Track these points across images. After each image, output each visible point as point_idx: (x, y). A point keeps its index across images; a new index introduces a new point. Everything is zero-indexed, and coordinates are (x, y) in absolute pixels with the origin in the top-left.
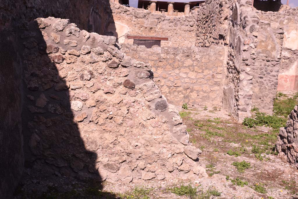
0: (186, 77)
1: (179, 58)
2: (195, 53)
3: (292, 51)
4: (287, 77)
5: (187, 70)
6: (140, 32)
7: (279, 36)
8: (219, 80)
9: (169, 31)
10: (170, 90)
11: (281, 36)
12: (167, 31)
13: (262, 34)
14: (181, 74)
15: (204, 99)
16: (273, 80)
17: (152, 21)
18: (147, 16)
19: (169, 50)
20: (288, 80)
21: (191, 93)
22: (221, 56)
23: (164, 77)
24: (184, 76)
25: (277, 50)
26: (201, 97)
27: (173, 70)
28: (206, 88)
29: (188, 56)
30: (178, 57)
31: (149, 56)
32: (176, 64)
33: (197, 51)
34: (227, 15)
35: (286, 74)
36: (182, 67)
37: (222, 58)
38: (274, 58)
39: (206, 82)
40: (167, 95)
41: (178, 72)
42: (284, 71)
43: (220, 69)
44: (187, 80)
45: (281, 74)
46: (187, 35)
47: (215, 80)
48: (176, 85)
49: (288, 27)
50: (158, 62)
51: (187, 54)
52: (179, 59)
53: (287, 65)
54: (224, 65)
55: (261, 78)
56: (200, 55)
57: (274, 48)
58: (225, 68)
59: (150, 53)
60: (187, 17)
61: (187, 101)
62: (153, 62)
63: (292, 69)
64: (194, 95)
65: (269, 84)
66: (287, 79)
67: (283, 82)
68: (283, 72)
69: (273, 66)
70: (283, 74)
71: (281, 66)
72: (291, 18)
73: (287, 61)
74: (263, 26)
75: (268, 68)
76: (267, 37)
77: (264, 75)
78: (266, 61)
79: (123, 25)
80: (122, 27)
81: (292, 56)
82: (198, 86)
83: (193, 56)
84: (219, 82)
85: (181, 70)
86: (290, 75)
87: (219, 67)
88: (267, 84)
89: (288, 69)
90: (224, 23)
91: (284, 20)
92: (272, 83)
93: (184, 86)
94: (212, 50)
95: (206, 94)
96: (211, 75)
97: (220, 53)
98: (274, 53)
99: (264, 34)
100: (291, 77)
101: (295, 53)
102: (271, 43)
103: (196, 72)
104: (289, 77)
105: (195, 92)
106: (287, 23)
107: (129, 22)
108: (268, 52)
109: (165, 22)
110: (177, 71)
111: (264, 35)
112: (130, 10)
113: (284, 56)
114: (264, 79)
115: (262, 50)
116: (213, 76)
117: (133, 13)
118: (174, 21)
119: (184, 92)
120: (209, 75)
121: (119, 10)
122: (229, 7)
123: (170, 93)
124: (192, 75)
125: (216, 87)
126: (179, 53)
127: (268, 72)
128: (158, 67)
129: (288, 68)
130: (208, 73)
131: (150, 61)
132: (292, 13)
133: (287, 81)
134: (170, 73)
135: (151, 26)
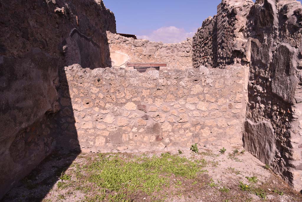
0: (194, 110)
1: (183, 84)
2: (205, 75)
5: (196, 100)
6: (139, 60)
8: (239, 111)
9: (167, 58)
10: (174, 127)
12: (165, 57)
14: (187, 106)
15: (219, 136)
17: (150, 49)
18: (145, 44)
21: (202, 130)
22: (240, 78)
23: (165, 110)
24: (192, 107)
26: (215, 134)
27: (176, 100)
28: (221, 122)
29: (195, 81)
30: (182, 83)
31: (142, 83)
32: (180, 92)
33: (208, 73)
34: (243, 25)
36: (188, 95)
37: (241, 82)
39: (221, 114)
40: (170, 134)
41: (183, 103)
43: (239, 96)
44: (196, 113)
46: (184, 60)
47: (233, 111)
48: (181, 121)
50: (155, 90)
51: (194, 78)
52: (185, 86)
54: (245, 91)
56: (212, 79)
58: (245, 95)
60: (184, 44)
61: (196, 140)
62: (148, 91)
64: (206, 133)
79: (123, 54)
80: (123, 56)
82: (211, 120)
83: (203, 81)
84: (238, 114)
85: (187, 100)
87: (238, 94)
90: (239, 36)
93: (193, 121)
94: (228, 71)
95: (221, 131)
96: (228, 105)
97: (240, 75)
103: (207, 101)
105: (207, 128)
107: (128, 51)
109: (163, 49)
110: (182, 102)
112: (129, 40)
116: (230, 106)
117: (132, 42)
118: (171, 48)
119: (192, 129)
120: (225, 105)
121: (119, 41)
122: (245, 15)
123: (173, 131)
124: (203, 106)
125: (235, 120)
126: (183, 77)
128: (156, 97)
130: (224, 102)
131: (144, 90)
134: (172, 104)
135: (149, 54)
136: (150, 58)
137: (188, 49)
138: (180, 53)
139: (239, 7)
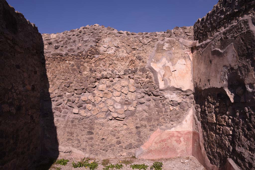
3: (183, 91)
4: (179, 135)
20: (182, 139)
35: (177, 130)
42: (175, 125)
45: (169, 130)
49: (170, 54)
53: (178, 115)
63: (186, 121)
66: (180, 137)
67: (174, 143)
68: (173, 127)
70: (173, 129)
71: (169, 117)
72: (173, 41)
73: (177, 108)
81: (184, 100)
86: (184, 131)
89: (180, 122)
91: (164, 43)
100: (185, 134)
101: (188, 95)
104: (182, 134)
106: (170, 49)
113: (172, 101)
129: (180, 120)
132: (175, 33)
133: (181, 141)
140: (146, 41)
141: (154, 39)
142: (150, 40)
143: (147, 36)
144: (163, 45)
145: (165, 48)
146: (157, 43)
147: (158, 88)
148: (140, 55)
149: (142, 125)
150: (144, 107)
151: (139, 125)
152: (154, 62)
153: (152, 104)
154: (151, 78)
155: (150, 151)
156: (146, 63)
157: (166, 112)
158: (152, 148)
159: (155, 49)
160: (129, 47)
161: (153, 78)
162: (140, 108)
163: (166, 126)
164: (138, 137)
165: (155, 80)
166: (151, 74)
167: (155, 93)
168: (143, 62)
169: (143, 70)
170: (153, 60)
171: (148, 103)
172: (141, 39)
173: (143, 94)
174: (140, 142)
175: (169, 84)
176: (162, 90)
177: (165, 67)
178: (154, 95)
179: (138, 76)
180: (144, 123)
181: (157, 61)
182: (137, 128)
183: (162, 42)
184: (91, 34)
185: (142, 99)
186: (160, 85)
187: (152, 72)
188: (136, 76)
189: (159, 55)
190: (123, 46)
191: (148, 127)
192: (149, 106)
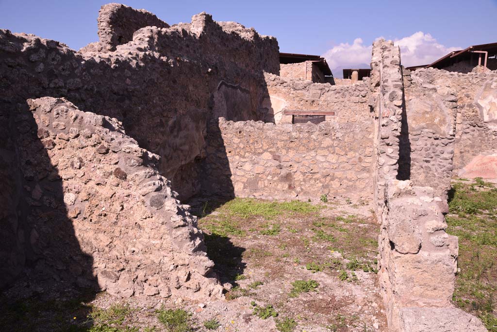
0: (324, 161)
1: (315, 137)
2: (335, 130)
5: (326, 152)
6: (299, 107)
7: (451, 105)
8: (369, 165)
9: (336, 104)
10: (305, 177)
11: (452, 104)
12: (333, 104)
13: (425, 102)
14: (318, 158)
15: (349, 189)
16: (445, 164)
17: (314, 92)
18: (308, 87)
19: (302, 127)
21: (331, 182)
22: (370, 133)
23: (297, 160)
24: (322, 159)
25: (448, 124)
26: (344, 186)
27: (308, 152)
28: (351, 175)
29: (326, 134)
30: (313, 136)
31: (278, 135)
32: (312, 144)
33: (338, 127)
34: (379, 80)
36: (319, 148)
37: (371, 136)
38: (444, 134)
39: (350, 167)
40: (301, 183)
41: (314, 155)
43: (369, 150)
44: (326, 165)
45: (490, 155)
47: (363, 165)
48: (312, 172)
50: (289, 142)
51: (324, 132)
52: (316, 139)
54: (375, 145)
55: (427, 161)
56: (341, 133)
57: (443, 122)
58: (376, 149)
59: (279, 132)
60: (358, 85)
61: (326, 191)
62: (283, 142)
64: (335, 184)
65: (440, 171)
67: (494, 166)
68: (494, 153)
69: (443, 145)
70: (494, 155)
71: (491, 144)
74: (427, 92)
75: (437, 148)
76: (432, 107)
77: (432, 158)
78: (432, 139)
79: (280, 99)
80: (279, 101)
82: (340, 172)
83: (333, 135)
84: (368, 168)
85: (318, 153)
87: (367, 148)
88: (437, 171)
90: (376, 90)
92: (443, 169)
93: (323, 173)
94: (357, 126)
95: (351, 183)
96: (357, 158)
97: (369, 130)
98: (444, 128)
99: (428, 102)
102: (440, 115)
103: (337, 154)
105: (337, 179)
107: (286, 95)
108: (435, 126)
109: (330, 93)
110: (313, 153)
111: (428, 104)
112: (287, 81)
113: (495, 131)
114: (432, 163)
115: (427, 124)
116: (360, 160)
117: (291, 85)
118: (341, 91)
119: (322, 180)
120: (354, 159)
121: (275, 82)
123: (304, 180)
124: (333, 158)
125: (365, 174)
126: (314, 131)
127: (437, 153)
128: (289, 148)
130: (354, 155)
131: (279, 142)
134: (303, 156)
135: (313, 99)
136: (313, 105)
137: (363, 93)
138: (353, 98)
139: (374, 63)
140: (475, 81)
141: (483, 79)
142: (479, 80)
143: (476, 76)
144: (491, 84)
145: (492, 87)
146: (485, 82)
147: (483, 120)
148: (469, 93)
149: (465, 151)
150: (469, 136)
151: (462, 151)
152: (481, 99)
153: (476, 134)
154: (477, 112)
155: (471, 172)
156: (473, 99)
157: (488, 140)
158: (473, 170)
159: (483, 87)
160: (459, 87)
161: (479, 112)
162: (465, 137)
163: (488, 152)
164: (461, 161)
165: (481, 114)
166: (477, 109)
167: (479, 125)
168: (471, 99)
169: (470, 106)
170: (480, 97)
171: (472, 133)
172: (471, 79)
173: (469, 126)
174: (463, 164)
175: (493, 118)
176: (486, 122)
177: (491, 103)
178: (478, 126)
179: (465, 111)
180: (467, 148)
181: (485, 98)
182: (461, 152)
183: (491, 82)
184: (426, 76)
185: (467, 130)
186: (484, 118)
187: (479, 107)
188: (463, 111)
189: (486, 93)
190: (453, 86)
191: (470, 152)
192: (473, 135)
